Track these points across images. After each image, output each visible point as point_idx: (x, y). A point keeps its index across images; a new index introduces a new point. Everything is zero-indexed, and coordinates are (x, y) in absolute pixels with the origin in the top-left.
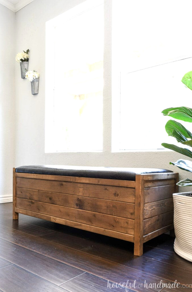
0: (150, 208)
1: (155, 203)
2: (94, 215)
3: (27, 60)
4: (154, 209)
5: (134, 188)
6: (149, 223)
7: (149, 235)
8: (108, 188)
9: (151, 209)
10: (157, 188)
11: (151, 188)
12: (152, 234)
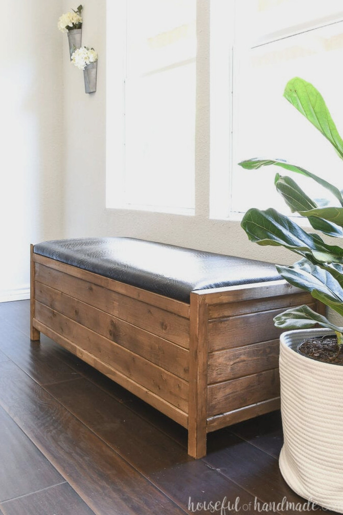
0: (230, 360)
1: (246, 348)
2: (134, 359)
3: (79, 26)
4: (244, 361)
5: (188, 319)
6: (228, 391)
7: (225, 417)
8: (153, 310)
9: (232, 363)
10: (253, 316)
11: (231, 318)
12: (232, 413)
